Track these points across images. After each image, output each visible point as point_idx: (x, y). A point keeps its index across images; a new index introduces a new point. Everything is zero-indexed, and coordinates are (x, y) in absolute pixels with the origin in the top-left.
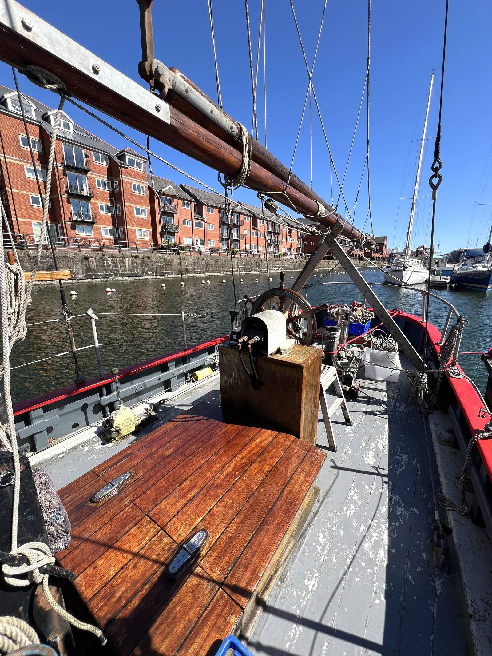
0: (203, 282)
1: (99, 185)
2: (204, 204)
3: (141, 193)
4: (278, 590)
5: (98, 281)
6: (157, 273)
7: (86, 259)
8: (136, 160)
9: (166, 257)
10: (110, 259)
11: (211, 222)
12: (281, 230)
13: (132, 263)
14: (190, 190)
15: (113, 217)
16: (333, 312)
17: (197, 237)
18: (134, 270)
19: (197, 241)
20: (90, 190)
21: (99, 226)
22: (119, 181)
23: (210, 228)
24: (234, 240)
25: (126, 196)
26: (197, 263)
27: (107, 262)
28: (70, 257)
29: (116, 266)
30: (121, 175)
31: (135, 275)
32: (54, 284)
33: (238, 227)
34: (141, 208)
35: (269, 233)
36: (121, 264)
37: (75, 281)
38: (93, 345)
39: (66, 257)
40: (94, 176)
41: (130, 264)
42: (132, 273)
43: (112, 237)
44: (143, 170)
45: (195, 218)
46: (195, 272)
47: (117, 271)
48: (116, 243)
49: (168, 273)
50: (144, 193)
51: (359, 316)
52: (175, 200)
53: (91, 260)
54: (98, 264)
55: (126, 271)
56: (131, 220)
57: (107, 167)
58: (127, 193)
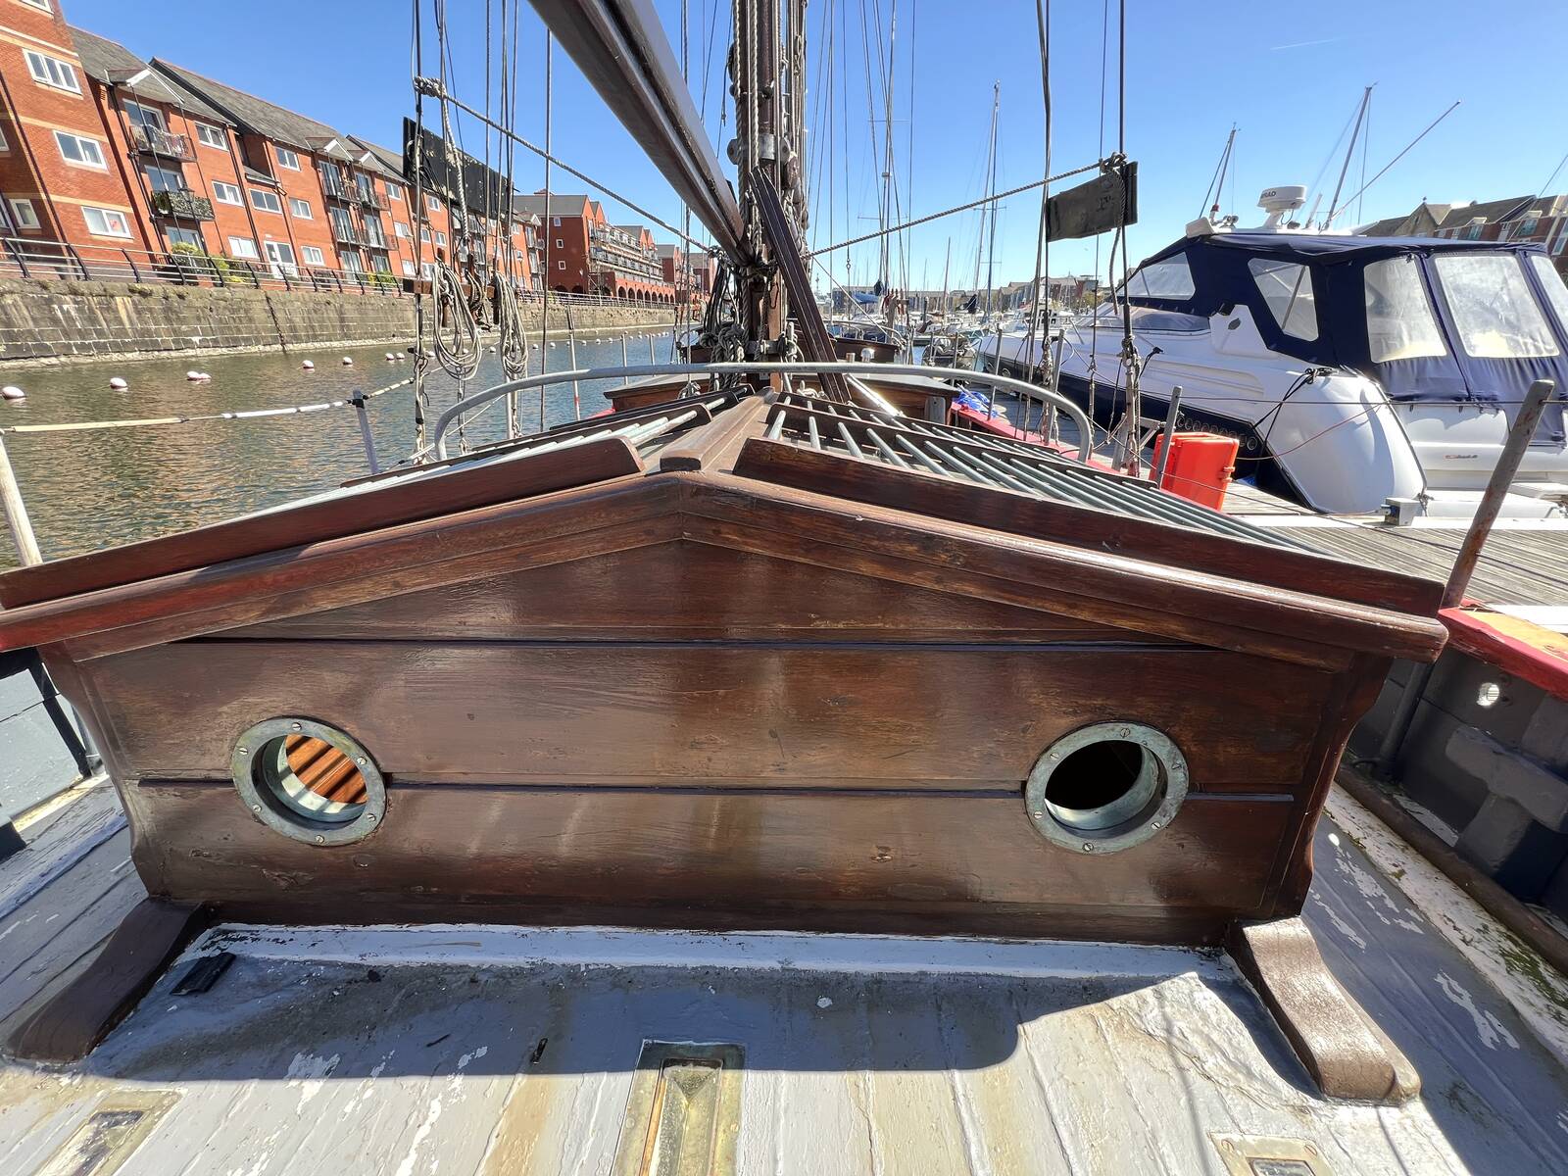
2: (264, 138)
3: (65, 86)
6: (215, 341)
9: (228, 294)
10: (67, 298)
11: (298, 193)
12: (484, 227)
13: (138, 312)
17: (268, 235)
18: (148, 332)
19: (271, 248)
23: (299, 213)
24: (376, 251)
25: (16, 94)
26: (315, 312)
27: (61, 308)
29: (93, 320)
31: (156, 347)
33: (377, 212)
34: (79, 137)
35: (458, 233)
36: (107, 315)
41: (134, 316)
42: (147, 342)
44: (47, 8)
45: (249, 181)
46: (315, 338)
47: (100, 333)
49: (248, 341)
50: (76, 90)
52: (172, 116)
53: (10, 302)
54: (36, 313)
55: (127, 336)
56: (56, 174)
58: (15, 83)
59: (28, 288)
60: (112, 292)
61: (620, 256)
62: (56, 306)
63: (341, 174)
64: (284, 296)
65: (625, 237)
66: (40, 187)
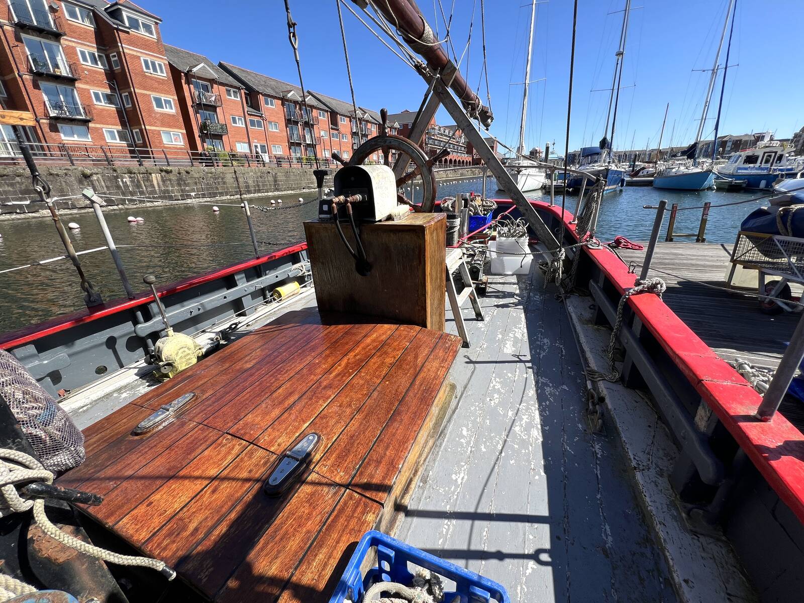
0: (273, 201)
1: (85, 59)
2: (258, 93)
3: (159, 73)
4: (421, 492)
5: (114, 210)
6: (203, 195)
7: (86, 177)
8: (141, 20)
9: (213, 170)
10: (126, 175)
11: (273, 119)
12: (369, 131)
13: (163, 181)
14: (235, 71)
15: (119, 112)
16: (448, 205)
17: (255, 141)
18: (168, 191)
19: (256, 147)
20: (70, 66)
21: (98, 126)
22: (119, 53)
23: (272, 129)
24: (308, 145)
25: (135, 79)
26: (261, 177)
27: (122, 181)
28: (57, 175)
29: (138, 186)
30: (120, 44)
31: (171, 198)
32: (39, 217)
33: (313, 125)
34: (163, 98)
35: (354, 134)
36: (146, 183)
37: (75, 211)
38: (105, 247)
39: (51, 174)
40: (74, 44)
41: (161, 183)
42: (166, 195)
43: (124, 143)
44: (155, 37)
45: (249, 114)
46: (259, 191)
47: (142, 193)
48: (131, 152)
49: (221, 194)
50: (164, 74)
51: (479, 206)
52: (215, 86)
53: (96, 178)
54: (109, 184)
55: (156, 193)
56: (150, 116)
57: (93, 29)
58: (135, 74)
59: (106, 171)
61: (442, 141)
62: (119, 180)
63: (296, 108)
64: (244, 170)
65: (447, 131)
66: (142, 123)
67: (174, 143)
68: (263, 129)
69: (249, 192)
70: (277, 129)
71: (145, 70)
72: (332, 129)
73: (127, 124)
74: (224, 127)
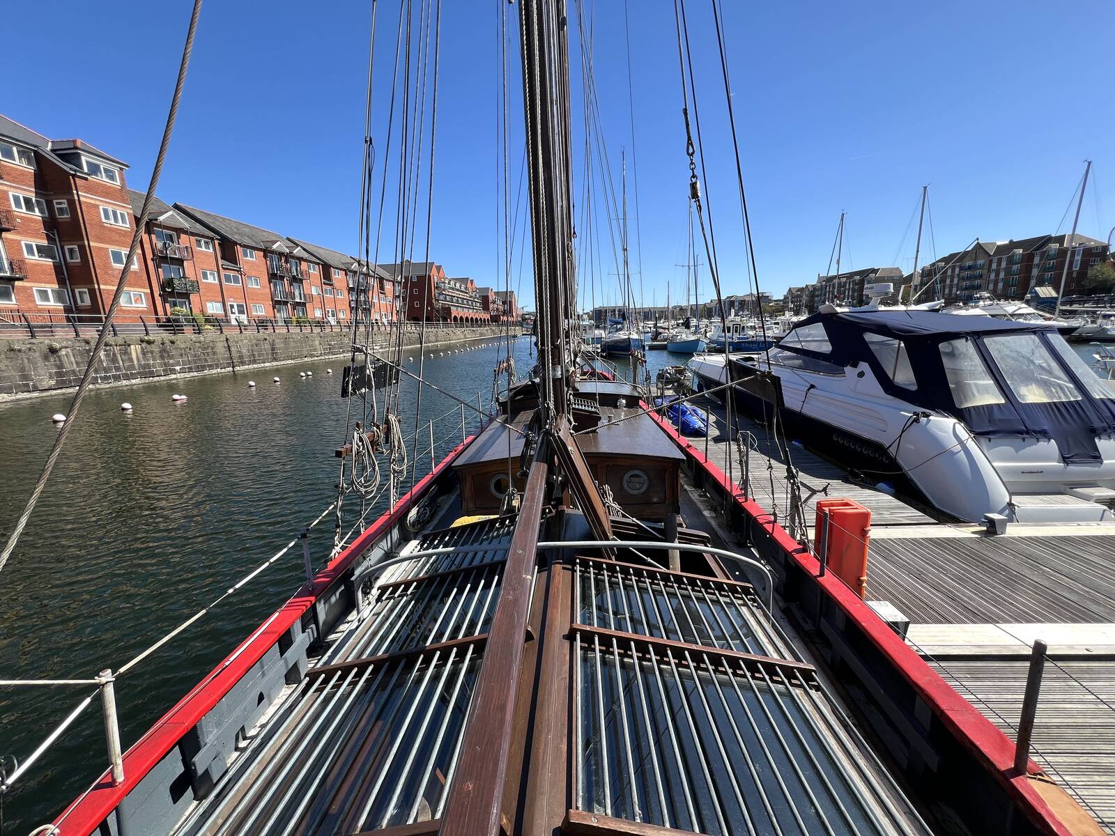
1: (18, 205)
2: (236, 243)
3: (121, 224)
6: (190, 368)
7: (53, 351)
8: (104, 164)
9: (202, 339)
11: (254, 273)
12: (369, 286)
13: (144, 354)
14: (199, 216)
15: (57, 268)
17: (231, 299)
18: (148, 366)
19: (232, 306)
21: (27, 284)
22: (71, 203)
23: (252, 285)
24: (298, 304)
25: (91, 231)
26: (257, 345)
28: (20, 351)
29: (114, 360)
30: (75, 192)
31: (152, 374)
33: (301, 281)
34: (123, 252)
35: (351, 290)
36: (123, 357)
37: (36, 394)
39: (12, 350)
40: (5, 188)
41: (141, 356)
42: (147, 372)
43: (60, 306)
44: (118, 183)
45: (223, 268)
46: (255, 362)
47: (118, 369)
48: (68, 319)
49: (211, 367)
50: (126, 225)
52: (182, 236)
53: (64, 353)
54: (79, 359)
55: (134, 369)
56: (106, 273)
57: (33, 171)
58: (91, 225)
59: (77, 344)
60: (129, 342)
61: (454, 297)
63: (281, 260)
64: (237, 338)
65: (458, 285)
66: (95, 281)
67: (134, 305)
68: (241, 285)
69: (243, 363)
70: (258, 284)
71: (104, 220)
72: (325, 284)
73: (67, 281)
74: (195, 284)
